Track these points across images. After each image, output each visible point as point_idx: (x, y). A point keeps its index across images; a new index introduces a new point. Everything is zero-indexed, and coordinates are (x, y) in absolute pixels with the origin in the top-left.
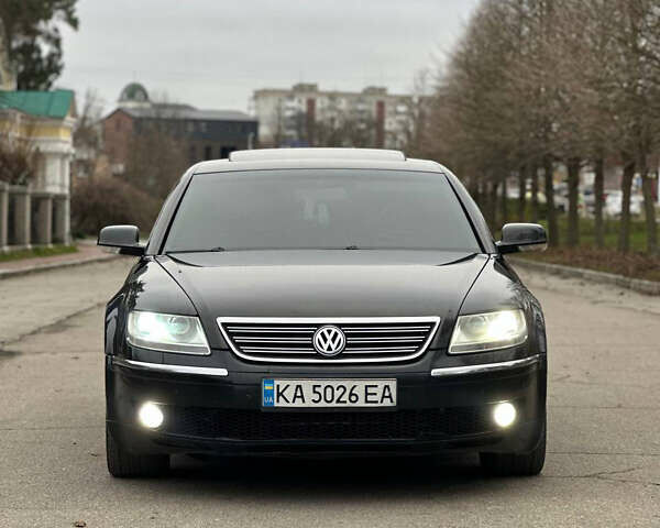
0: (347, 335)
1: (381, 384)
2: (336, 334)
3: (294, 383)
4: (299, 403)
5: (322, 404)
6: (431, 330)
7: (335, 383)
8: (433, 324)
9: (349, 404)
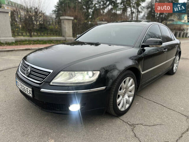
0: (31, 71)
1: (29, 89)
2: (29, 69)
5: (22, 89)
6: (49, 74)
7: (22, 85)
8: (50, 73)
9: (25, 92)
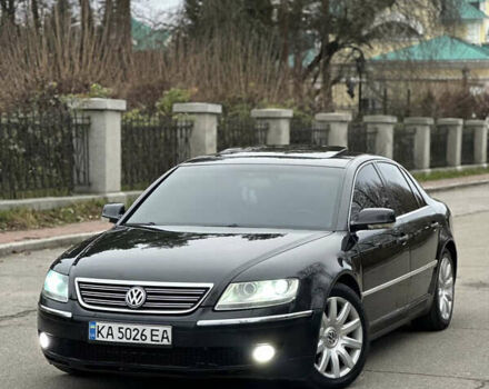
0: (148, 294)
1: (161, 329)
2: (140, 293)
3: (107, 325)
4: (110, 339)
5: (124, 340)
7: (132, 327)
8: (208, 288)
9: (140, 341)
